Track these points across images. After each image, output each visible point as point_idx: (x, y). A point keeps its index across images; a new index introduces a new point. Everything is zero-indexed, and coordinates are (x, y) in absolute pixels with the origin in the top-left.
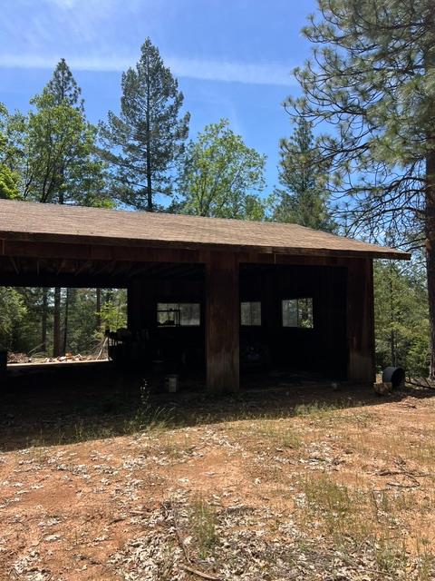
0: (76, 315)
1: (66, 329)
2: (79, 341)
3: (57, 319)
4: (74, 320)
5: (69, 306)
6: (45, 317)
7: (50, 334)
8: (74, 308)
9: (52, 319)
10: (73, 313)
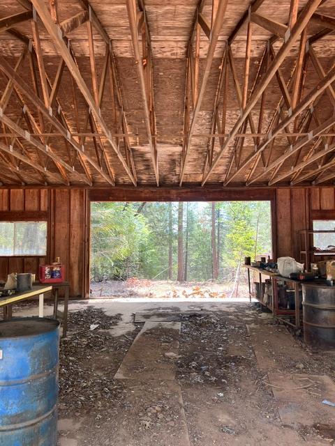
0: (194, 241)
1: (187, 252)
2: (197, 262)
3: (180, 243)
4: (192, 244)
5: (189, 234)
6: (170, 242)
7: (175, 257)
8: (192, 235)
9: (175, 243)
10: (192, 239)
